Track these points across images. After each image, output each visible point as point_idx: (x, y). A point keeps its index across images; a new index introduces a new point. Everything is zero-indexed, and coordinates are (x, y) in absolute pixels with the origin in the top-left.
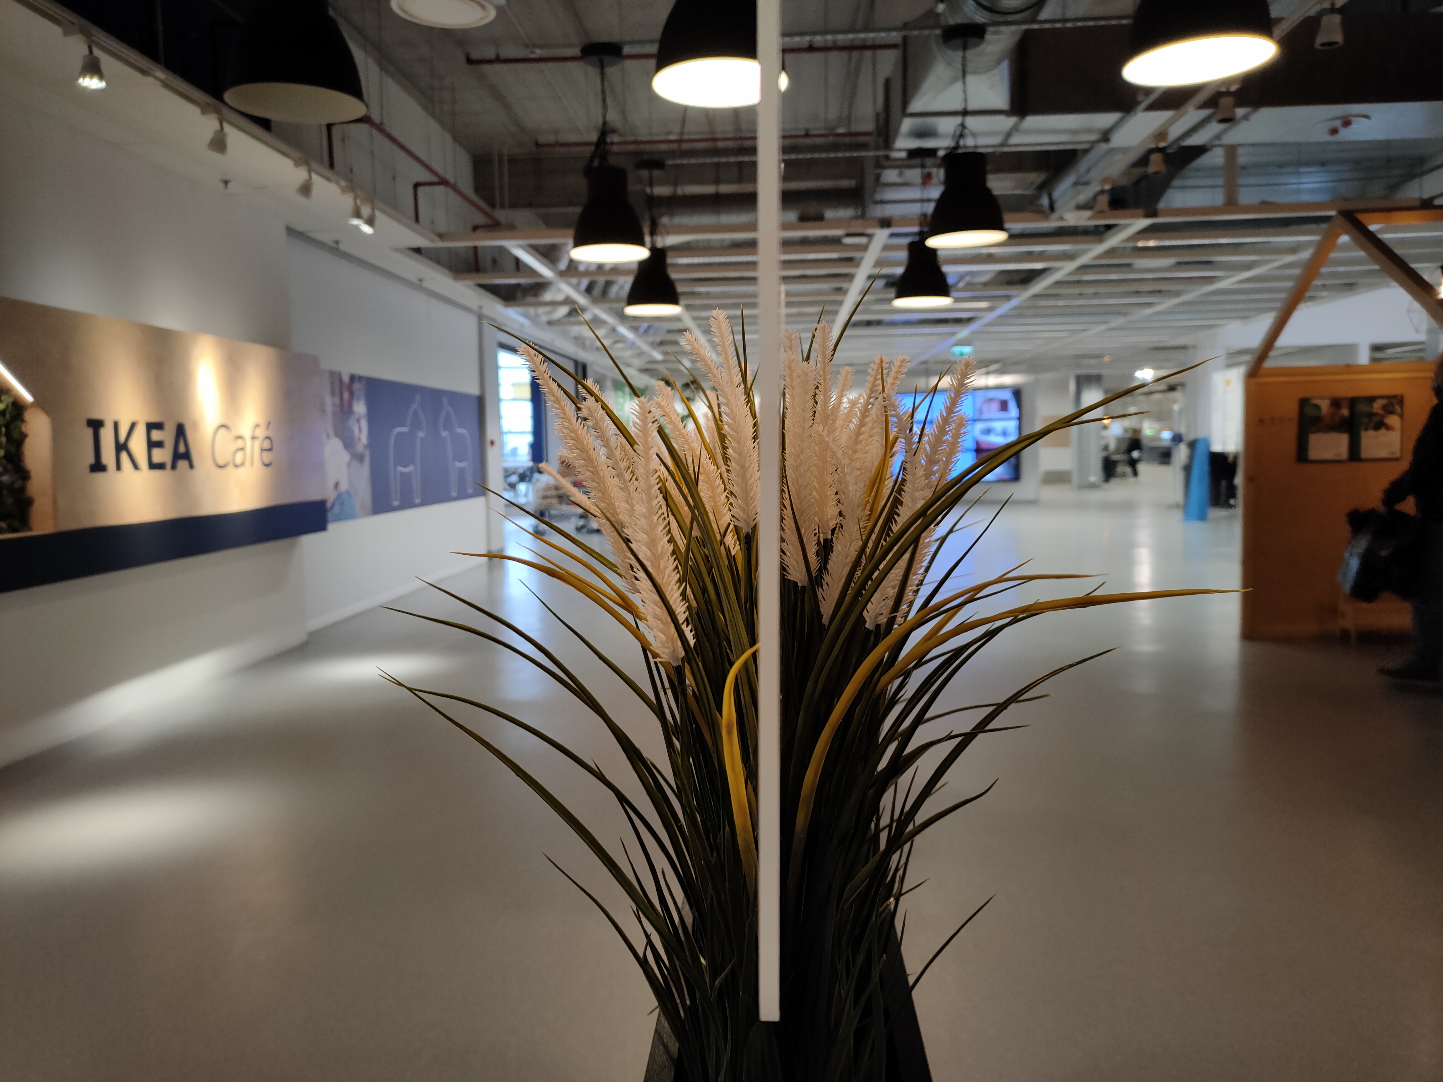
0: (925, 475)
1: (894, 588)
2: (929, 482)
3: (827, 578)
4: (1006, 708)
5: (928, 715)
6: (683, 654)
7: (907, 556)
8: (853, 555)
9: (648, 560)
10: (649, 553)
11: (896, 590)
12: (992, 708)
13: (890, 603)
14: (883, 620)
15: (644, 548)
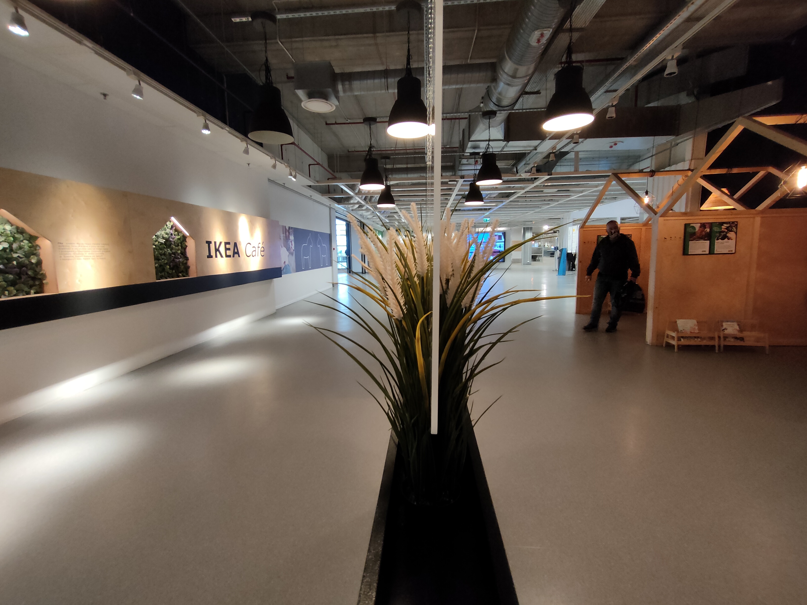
0: (482, 257)
1: (471, 295)
2: (483, 260)
3: (449, 291)
4: (507, 334)
5: (482, 336)
6: (402, 316)
7: (476, 284)
8: (458, 284)
9: (391, 285)
10: (391, 283)
11: (472, 295)
12: (502, 334)
13: (471, 299)
14: (468, 305)
15: (390, 281)
